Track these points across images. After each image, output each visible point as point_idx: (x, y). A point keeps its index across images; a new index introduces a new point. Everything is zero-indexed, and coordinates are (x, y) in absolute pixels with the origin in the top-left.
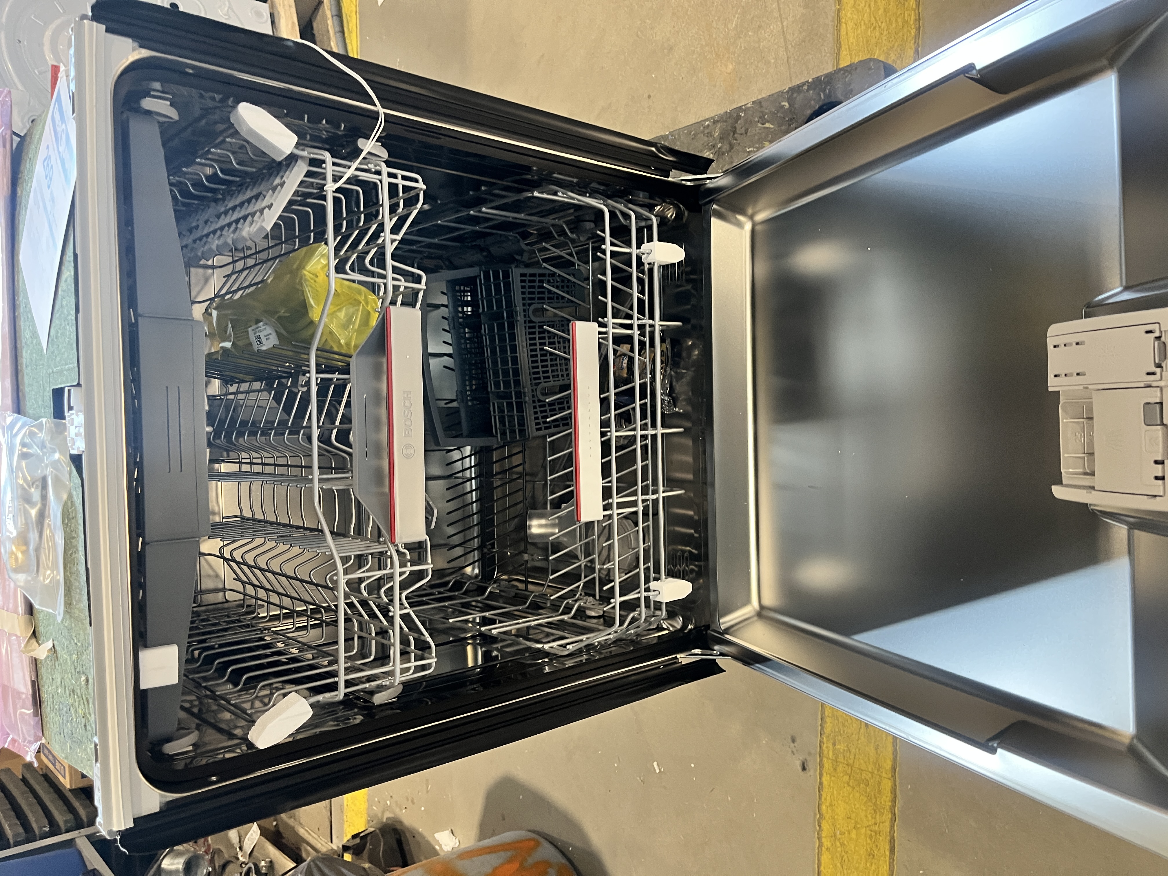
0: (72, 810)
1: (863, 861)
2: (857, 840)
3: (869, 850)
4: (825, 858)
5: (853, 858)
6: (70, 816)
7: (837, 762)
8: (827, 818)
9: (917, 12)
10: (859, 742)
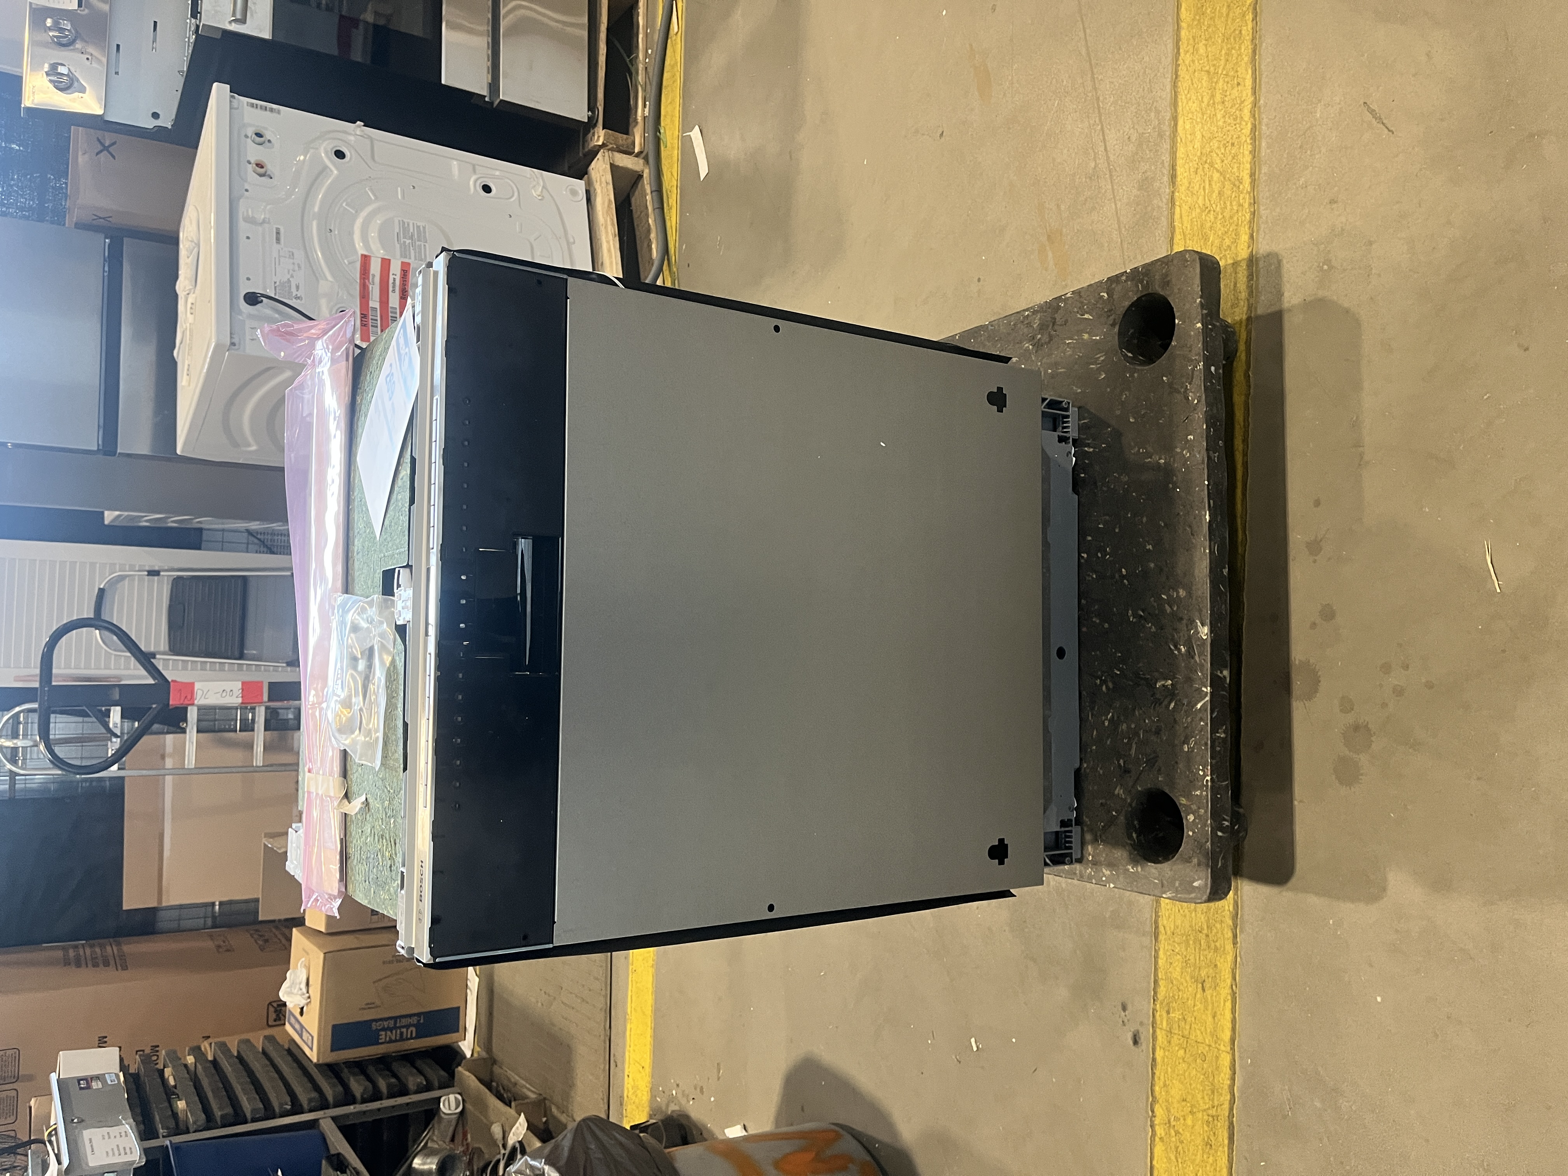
0: (317, 1088)
1: (1200, 1152)
2: (1193, 1127)
3: (1206, 1139)
4: (1159, 1149)
5: (1189, 1150)
6: (314, 1095)
7: (1171, 1032)
8: (1160, 1101)
9: (1252, 195)
10: (1195, 1008)
